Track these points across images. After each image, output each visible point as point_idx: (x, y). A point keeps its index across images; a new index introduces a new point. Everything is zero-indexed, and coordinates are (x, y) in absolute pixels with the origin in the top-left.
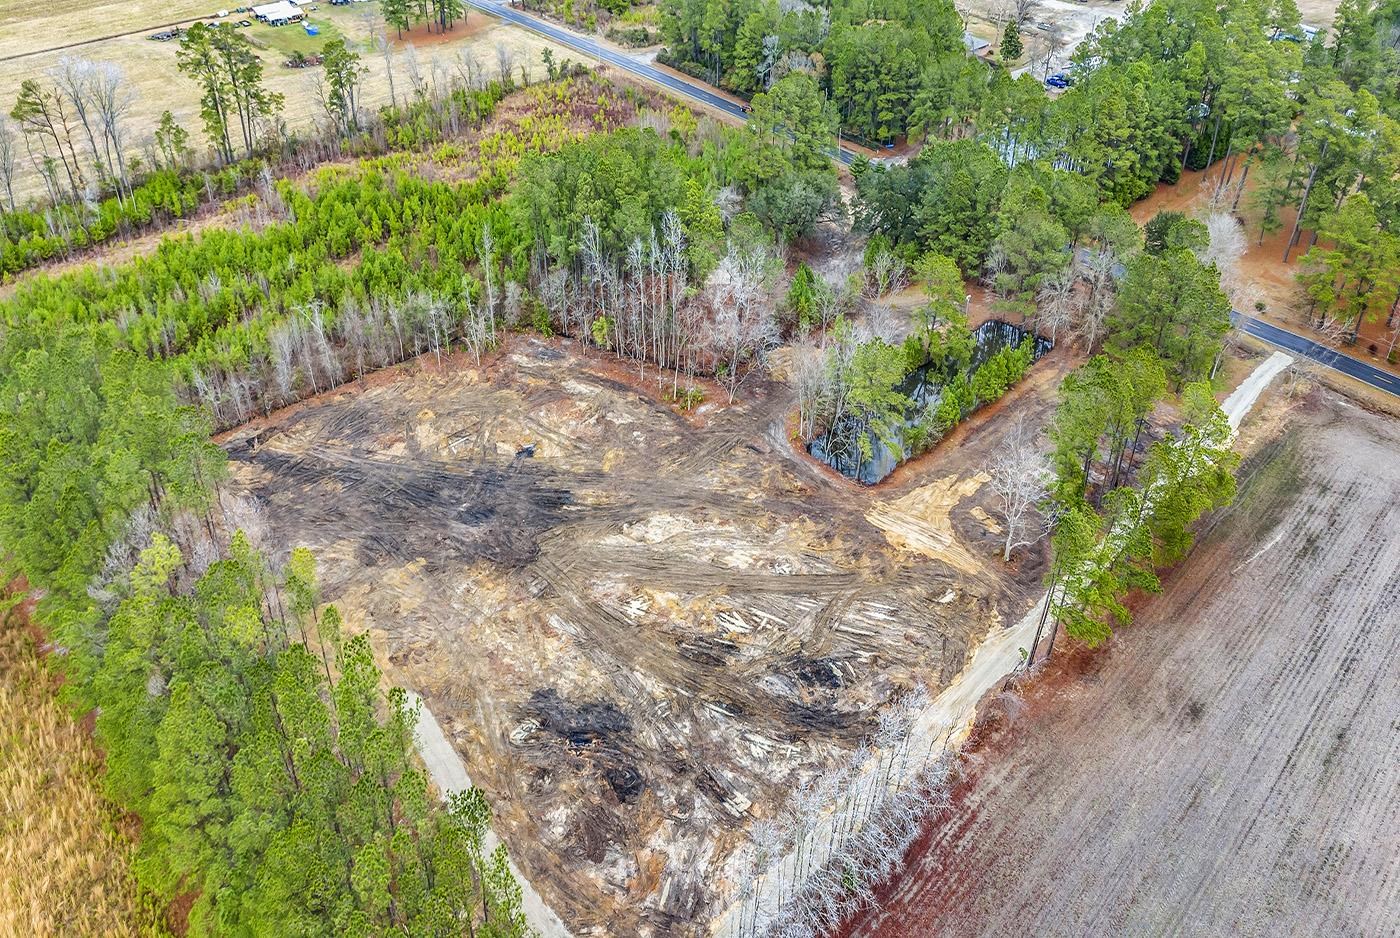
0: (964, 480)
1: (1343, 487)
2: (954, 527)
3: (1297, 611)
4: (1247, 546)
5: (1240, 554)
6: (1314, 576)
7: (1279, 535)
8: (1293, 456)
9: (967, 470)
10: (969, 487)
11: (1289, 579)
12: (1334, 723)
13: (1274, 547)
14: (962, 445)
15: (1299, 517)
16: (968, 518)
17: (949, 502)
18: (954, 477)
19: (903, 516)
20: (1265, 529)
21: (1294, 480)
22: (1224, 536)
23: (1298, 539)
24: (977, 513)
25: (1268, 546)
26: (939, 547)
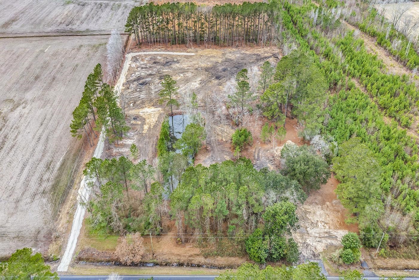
0: (149, 128)
1: (37, 197)
2: (142, 117)
3: (52, 145)
4: (68, 155)
5: (69, 152)
6: (47, 158)
7: (58, 165)
8: (55, 201)
9: (150, 131)
10: (146, 127)
11: (55, 152)
12: (43, 127)
13: (59, 160)
14: (157, 136)
15: (52, 175)
16: (140, 120)
17: (147, 121)
18: (152, 127)
19: (154, 113)
20: (63, 164)
21: (54, 190)
22: (74, 155)
23: (53, 166)
24: (139, 123)
25: (61, 159)
26: (141, 111)
